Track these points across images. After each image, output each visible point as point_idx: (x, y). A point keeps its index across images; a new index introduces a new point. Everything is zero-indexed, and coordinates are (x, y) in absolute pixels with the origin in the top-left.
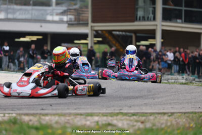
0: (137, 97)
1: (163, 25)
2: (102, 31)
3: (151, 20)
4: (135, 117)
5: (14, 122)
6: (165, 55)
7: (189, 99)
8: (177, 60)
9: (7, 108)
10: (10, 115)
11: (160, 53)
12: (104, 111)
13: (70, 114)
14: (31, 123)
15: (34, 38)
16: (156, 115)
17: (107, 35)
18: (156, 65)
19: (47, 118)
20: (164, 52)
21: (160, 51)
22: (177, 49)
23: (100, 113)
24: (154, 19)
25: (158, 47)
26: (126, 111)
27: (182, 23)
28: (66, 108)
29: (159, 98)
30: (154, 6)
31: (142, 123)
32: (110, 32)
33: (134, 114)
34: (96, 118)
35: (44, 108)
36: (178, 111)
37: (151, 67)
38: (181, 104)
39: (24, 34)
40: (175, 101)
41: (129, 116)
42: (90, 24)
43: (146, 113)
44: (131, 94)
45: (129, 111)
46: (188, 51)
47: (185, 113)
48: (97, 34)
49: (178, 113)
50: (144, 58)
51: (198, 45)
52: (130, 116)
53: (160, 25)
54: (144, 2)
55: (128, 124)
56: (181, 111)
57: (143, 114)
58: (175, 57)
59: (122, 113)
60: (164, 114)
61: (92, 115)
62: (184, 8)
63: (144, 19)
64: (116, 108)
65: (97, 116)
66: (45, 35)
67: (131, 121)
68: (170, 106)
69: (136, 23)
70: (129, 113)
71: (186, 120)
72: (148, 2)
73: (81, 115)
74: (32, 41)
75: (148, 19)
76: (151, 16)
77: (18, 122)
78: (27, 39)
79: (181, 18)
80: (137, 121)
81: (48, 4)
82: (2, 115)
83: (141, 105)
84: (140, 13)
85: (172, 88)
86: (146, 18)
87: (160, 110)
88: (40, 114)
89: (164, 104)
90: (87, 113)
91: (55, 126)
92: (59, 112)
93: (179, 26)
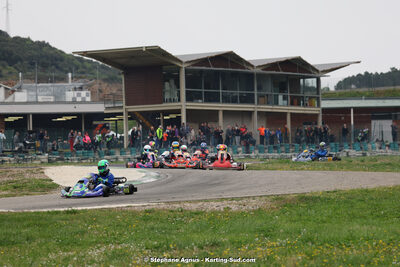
1: (187, 106)
3: (176, 102)
15: (70, 118)
17: (138, 115)
24: (179, 100)
25: (184, 120)
27: (203, 102)
30: (178, 89)
32: (141, 113)
39: (61, 115)
42: (125, 107)
48: (129, 113)
51: (217, 121)
53: (184, 105)
54: (170, 86)
62: (203, 90)
63: (170, 101)
66: (79, 115)
69: (164, 104)
72: (173, 86)
74: (68, 120)
75: (174, 101)
76: (176, 98)
78: (63, 119)
79: (201, 99)
84: (167, 96)
86: (172, 100)
93: (200, 105)
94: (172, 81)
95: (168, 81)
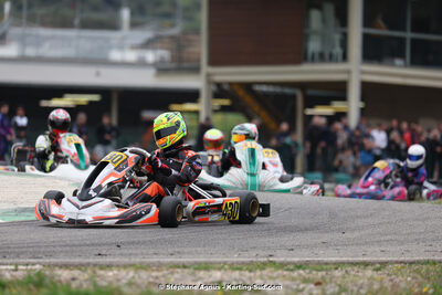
0: (306, 229)
1: (363, 72)
2: (231, 84)
3: (336, 61)
4: (301, 272)
5: (38, 282)
6: (368, 136)
7: (421, 233)
8: (393, 147)
9: (22, 253)
10: (29, 267)
11: (357, 133)
12: (235, 258)
13: (159, 266)
14: (74, 285)
15: (83, 99)
16: (349, 269)
17: (241, 93)
18: (348, 159)
19: (111, 274)
20: (366, 130)
21: (358, 128)
22: (395, 123)
23: (225, 263)
24: (345, 58)
25: (353, 119)
26: (282, 259)
27: (405, 66)
28: (152, 251)
29: (353, 230)
30: (343, 30)
31: (318, 284)
32: (248, 86)
33: (299, 266)
34: (217, 275)
35: (104, 252)
36: (396, 259)
37: (336, 163)
38: (402, 243)
40: (389, 237)
41: (288, 270)
42: (205, 68)
43: (327, 264)
44: (294, 222)
45: (289, 259)
46: (419, 129)
47: (411, 263)
48: (220, 91)
49: (397, 262)
50: (323, 144)
52: (292, 270)
53: (356, 71)
54: (324, 21)
55: (286, 287)
56: (402, 259)
57: (320, 266)
58: (390, 142)
59: (274, 263)
60: (366, 264)
61: (207, 267)
62: (409, 35)
63: (321, 57)
64: (261, 253)
65: (220, 269)
66: (105, 92)
67: (293, 279)
68: (377, 249)
69: (306, 67)
70: (289, 263)
71: (413, 278)
72: (331, 21)
73: (185, 267)
74: (79, 106)
75: (332, 59)
76: (338, 51)
77: (47, 281)
79: (401, 55)
80: (306, 281)
81: (113, 26)
82: (13, 267)
83: (315, 245)
84: (314, 46)
85: (384, 209)
86: (327, 56)
87: (358, 256)
88: (95, 265)
89: (366, 243)
90: (196, 263)
91: (126, 290)
92: (137, 260)
93: (397, 73)
94: (330, 9)
95: (319, 7)
